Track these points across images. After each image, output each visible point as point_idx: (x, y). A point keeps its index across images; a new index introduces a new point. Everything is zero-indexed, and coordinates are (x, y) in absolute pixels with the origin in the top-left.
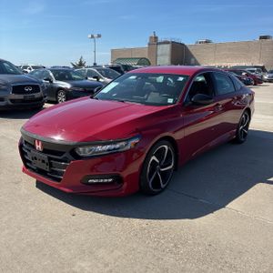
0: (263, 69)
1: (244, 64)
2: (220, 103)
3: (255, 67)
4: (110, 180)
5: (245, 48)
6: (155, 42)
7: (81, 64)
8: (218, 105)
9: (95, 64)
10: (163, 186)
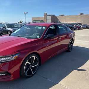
0: (81, 24)
1: (75, 23)
2: (60, 37)
3: (78, 23)
4: (5, 74)
5: (75, 17)
6: (46, 15)
7: (21, 22)
8: (59, 38)
9: (26, 22)
10: (33, 73)
